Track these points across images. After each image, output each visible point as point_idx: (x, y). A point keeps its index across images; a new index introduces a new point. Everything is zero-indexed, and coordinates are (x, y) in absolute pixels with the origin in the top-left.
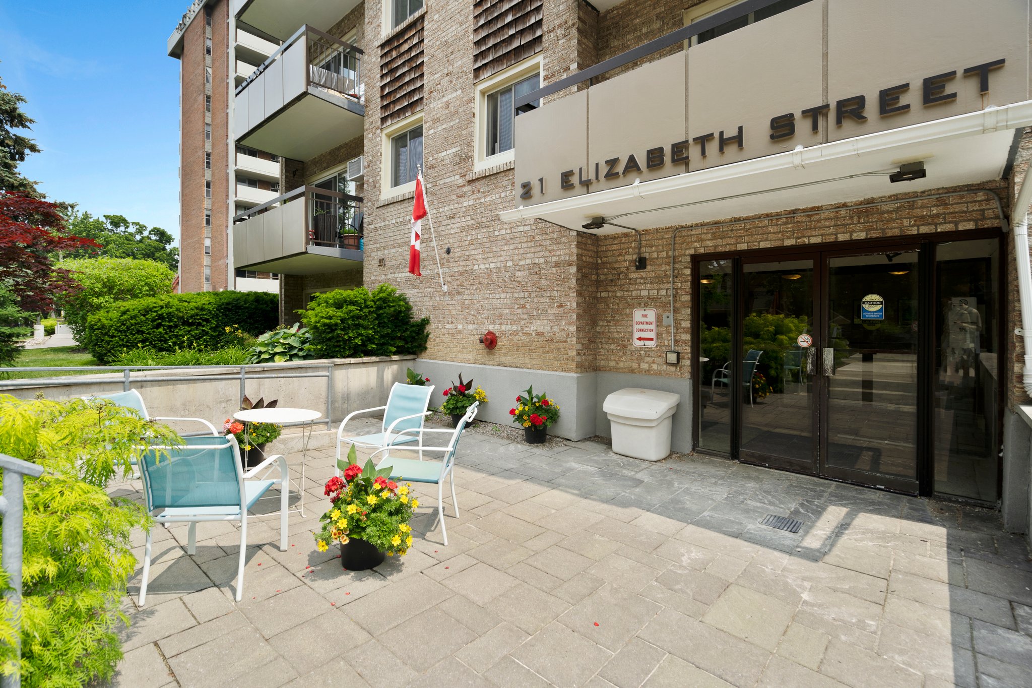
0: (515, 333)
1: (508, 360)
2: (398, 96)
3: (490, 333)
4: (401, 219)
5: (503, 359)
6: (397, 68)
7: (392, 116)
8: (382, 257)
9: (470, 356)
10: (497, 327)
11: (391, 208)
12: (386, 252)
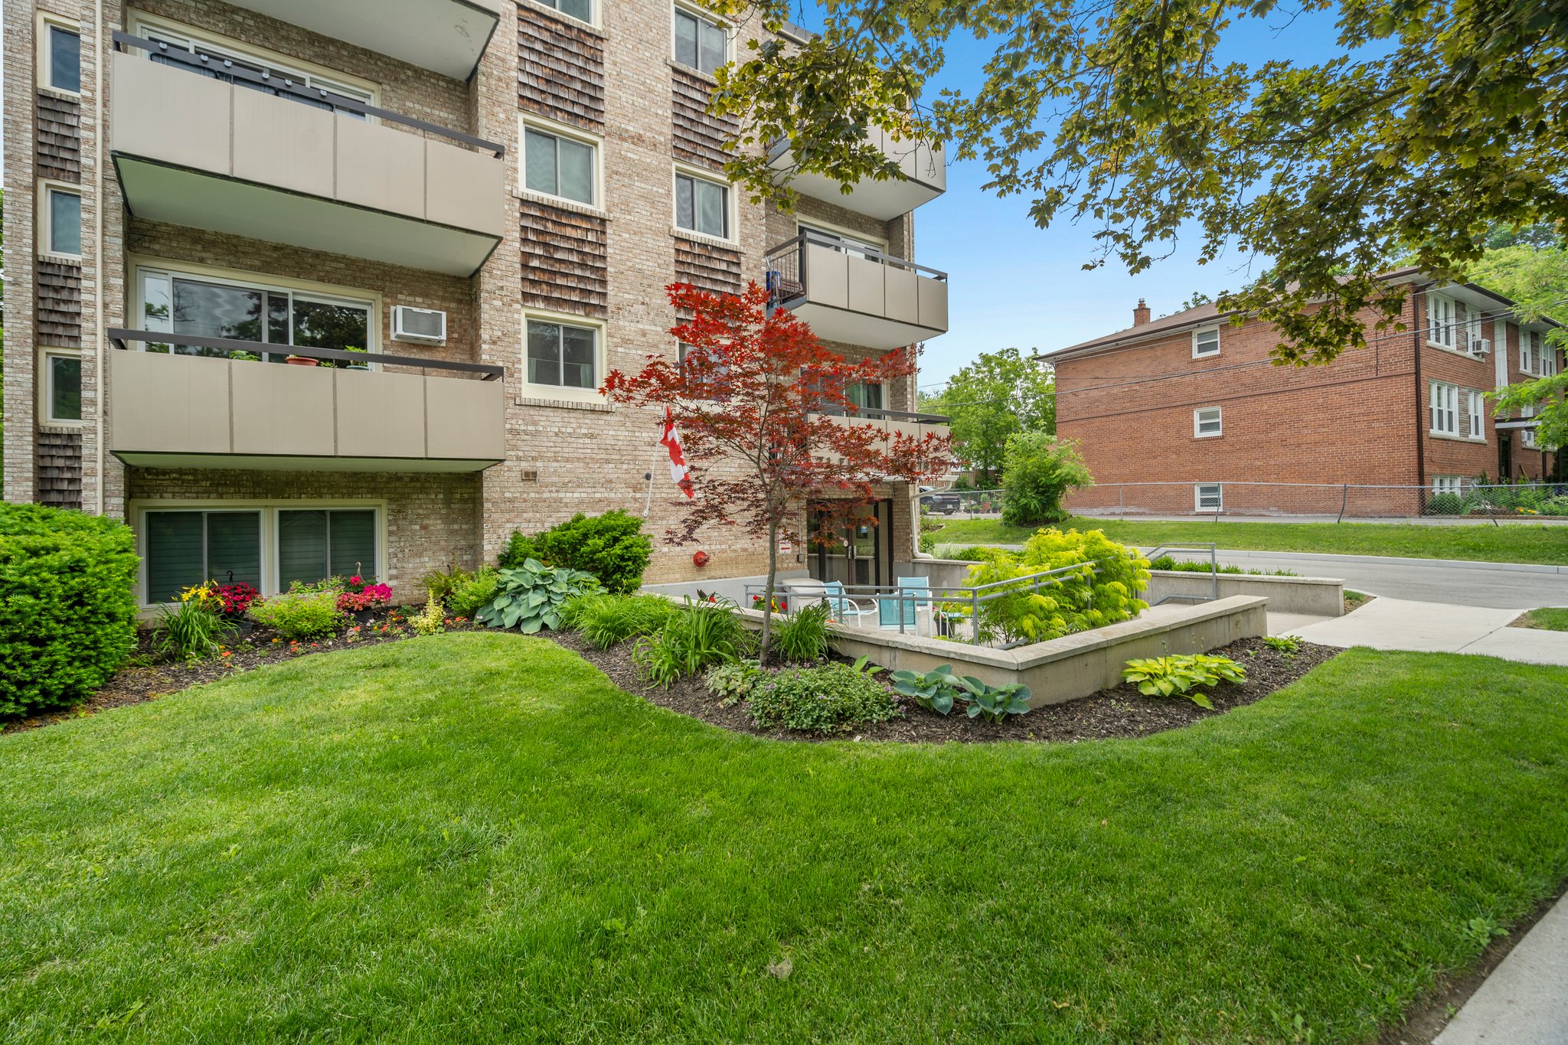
0: (724, 551)
1: (719, 573)
2: (559, 282)
3: (701, 553)
4: (569, 430)
5: (713, 574)
6: (557, 248)
7: (547, 299)
8: (530, 469)
9: (677, 576)
10: (707, 547)
11: (549, 412)
12: (539, 464)
